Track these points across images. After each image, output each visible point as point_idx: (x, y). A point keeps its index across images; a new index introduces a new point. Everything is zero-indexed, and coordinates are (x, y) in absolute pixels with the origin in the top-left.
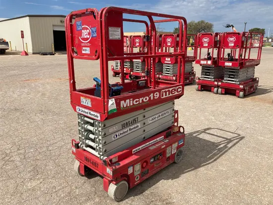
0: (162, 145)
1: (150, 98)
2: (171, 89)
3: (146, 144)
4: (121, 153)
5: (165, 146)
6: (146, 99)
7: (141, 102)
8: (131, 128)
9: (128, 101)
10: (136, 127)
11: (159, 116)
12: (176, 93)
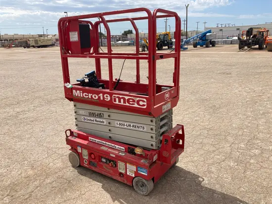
0: (113, 154)
1: (99, 97)
2: (127, 98)
3: (103, 142)
4: (82, 133)
5: (114, 156)
6: (95, 97)
7: (90, 97)
8: (97, 120)
9: (78, 91)
10: (102, 122)
11: (130, 126)
12: (136, 105)
